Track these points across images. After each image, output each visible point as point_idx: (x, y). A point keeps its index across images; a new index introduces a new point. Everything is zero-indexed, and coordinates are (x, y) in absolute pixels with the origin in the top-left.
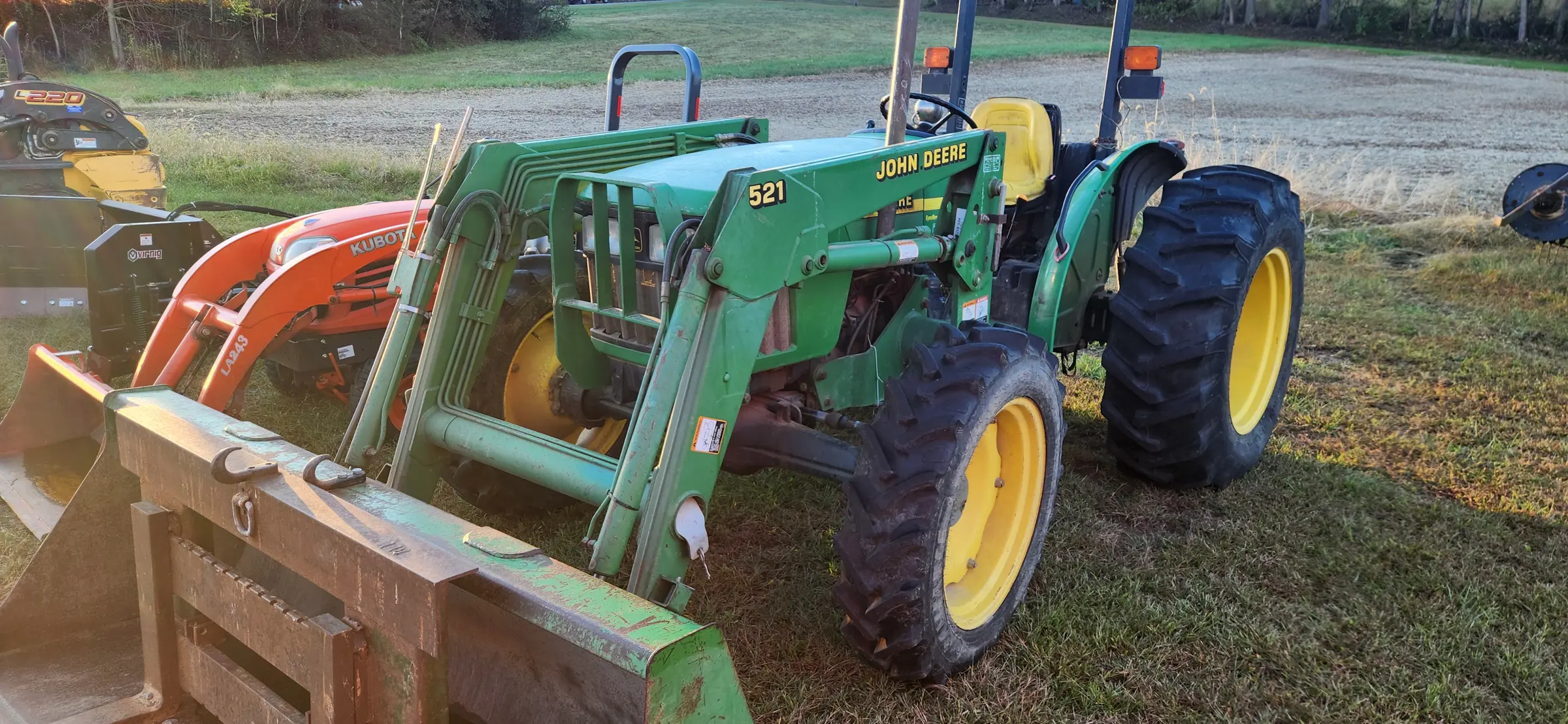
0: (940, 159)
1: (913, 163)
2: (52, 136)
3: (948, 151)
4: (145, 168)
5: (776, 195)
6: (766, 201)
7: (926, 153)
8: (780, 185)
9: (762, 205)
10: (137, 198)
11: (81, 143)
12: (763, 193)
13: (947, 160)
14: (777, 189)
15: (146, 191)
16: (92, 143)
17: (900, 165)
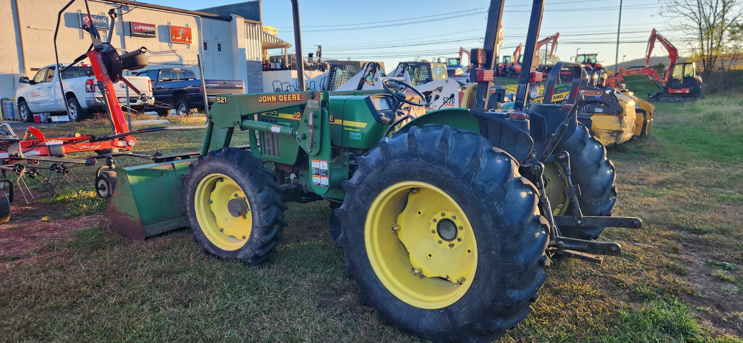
0: (287, 99)
1: (274, 99)
2: (588, 107)
3: (291, 96)
4: (615, 121)
5: (224, 100)
6: (222, 102)
7: (280, 96)
8: (225, 98)
9: (220, 103)
10: (609, 133)
11: (598, 110)
12: (221, 100)
13: (291, 100)
14: (224, 99)
15: (612, 130)
16: (601, 110)
17: (268, 99)
